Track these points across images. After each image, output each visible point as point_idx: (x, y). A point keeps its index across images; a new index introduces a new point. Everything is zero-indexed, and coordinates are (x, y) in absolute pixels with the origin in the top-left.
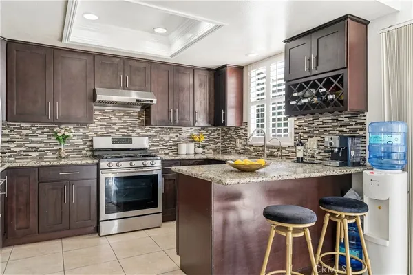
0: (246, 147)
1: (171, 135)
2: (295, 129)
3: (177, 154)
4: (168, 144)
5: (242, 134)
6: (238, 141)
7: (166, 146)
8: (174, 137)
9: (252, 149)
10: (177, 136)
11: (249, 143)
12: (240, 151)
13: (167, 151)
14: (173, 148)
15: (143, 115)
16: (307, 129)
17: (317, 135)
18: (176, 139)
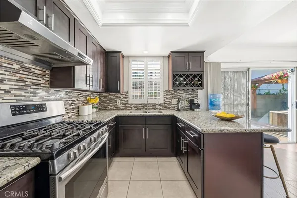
0: (127, 105)
1: (73, 99)
2: (164, 95)
3: (79, 115)
4: (71, 107)
5: (122, 98)
6: (119, 102)
7: (70, 110)
8: (75, 100)
9: (132, 106)
10: (77, 100)
11: (129, 103)
12: (121, 108)
13: (70, 115)
14: (75, 111)
15: (48, 74)
16: (171, 96)
17: (177, 98)
18: (77, 102)
